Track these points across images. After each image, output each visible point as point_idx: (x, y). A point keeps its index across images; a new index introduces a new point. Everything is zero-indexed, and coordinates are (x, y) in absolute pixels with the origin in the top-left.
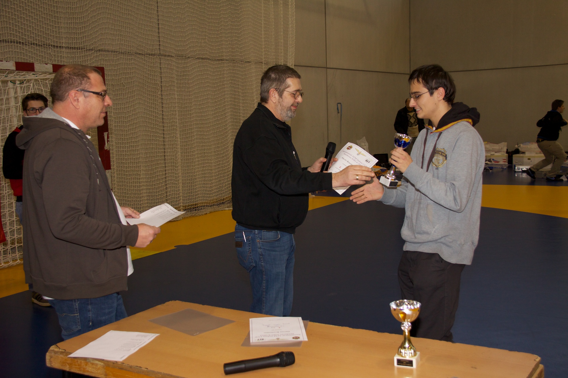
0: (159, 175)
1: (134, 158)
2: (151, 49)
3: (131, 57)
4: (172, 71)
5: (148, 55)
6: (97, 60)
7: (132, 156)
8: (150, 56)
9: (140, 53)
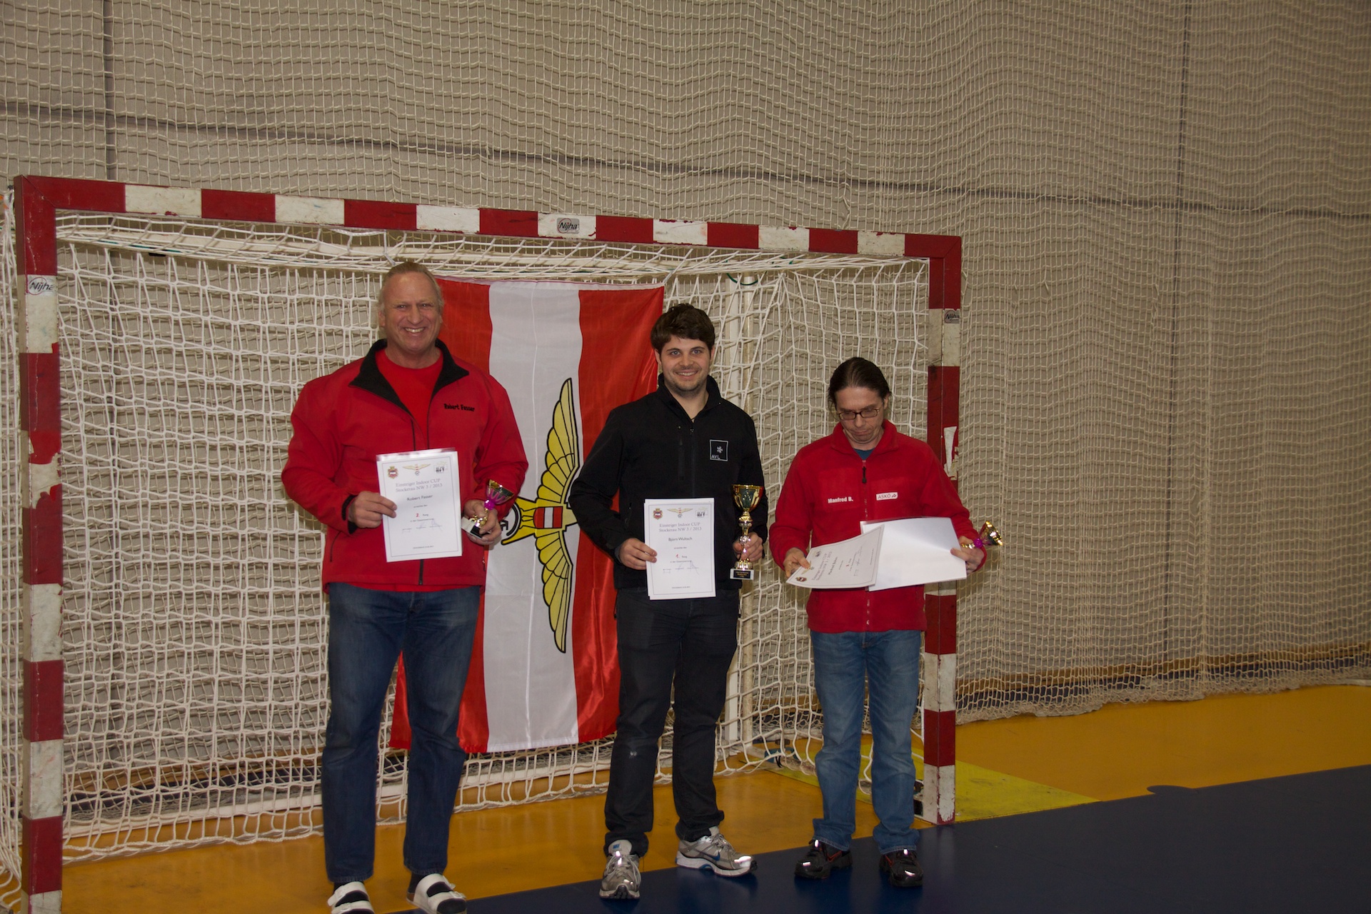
0: (1137, 560)
1: (1061, 506)
2: (1141, 187)
3: (1075, 209)
4: (1204, 252)
5: (1130, 203)
6: (973, 221)
7: (1055, 498)
8: (1138, 208)
9: (1104, 201)
